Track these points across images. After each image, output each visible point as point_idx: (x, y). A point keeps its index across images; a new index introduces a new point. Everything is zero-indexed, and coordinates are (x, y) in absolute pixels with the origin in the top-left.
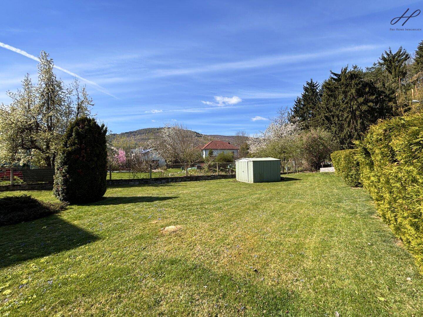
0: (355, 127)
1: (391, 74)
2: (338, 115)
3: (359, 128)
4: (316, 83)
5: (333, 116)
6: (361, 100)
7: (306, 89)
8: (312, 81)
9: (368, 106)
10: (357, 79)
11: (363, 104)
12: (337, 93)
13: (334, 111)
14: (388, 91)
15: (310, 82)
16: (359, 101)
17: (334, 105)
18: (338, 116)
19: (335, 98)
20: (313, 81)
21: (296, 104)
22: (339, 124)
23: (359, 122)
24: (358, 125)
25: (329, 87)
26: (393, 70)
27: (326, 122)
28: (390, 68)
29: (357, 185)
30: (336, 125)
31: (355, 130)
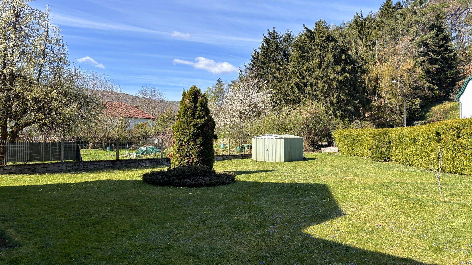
0: (331, 100)
1: (362, 41)
2: (312, 83)
3: (336, 102)
4: (280, 35)
5: (305, 85)
6: (338, 68)
7: (266, 41)
8: (274, 31)
9: (345, 77)
10: (334, 42)
11: (340, 74)
12: (310, 54)
13: (307, 77)
14: (361, 61)
15: (272, 32)
16: (336, 69)
17: (308, 70)
18: (311, 85)
19: (308, 61)
20: (276, 31)
21: (253, 59)
22: (313, 95)
23: (336, 94)
24: (334, 99)
25: (302, 45)
26: (365, 37)
27: (296, 90)
28: (361, 34)
29: (385, 159)
30: (309, 96)
31: (330, 104)
